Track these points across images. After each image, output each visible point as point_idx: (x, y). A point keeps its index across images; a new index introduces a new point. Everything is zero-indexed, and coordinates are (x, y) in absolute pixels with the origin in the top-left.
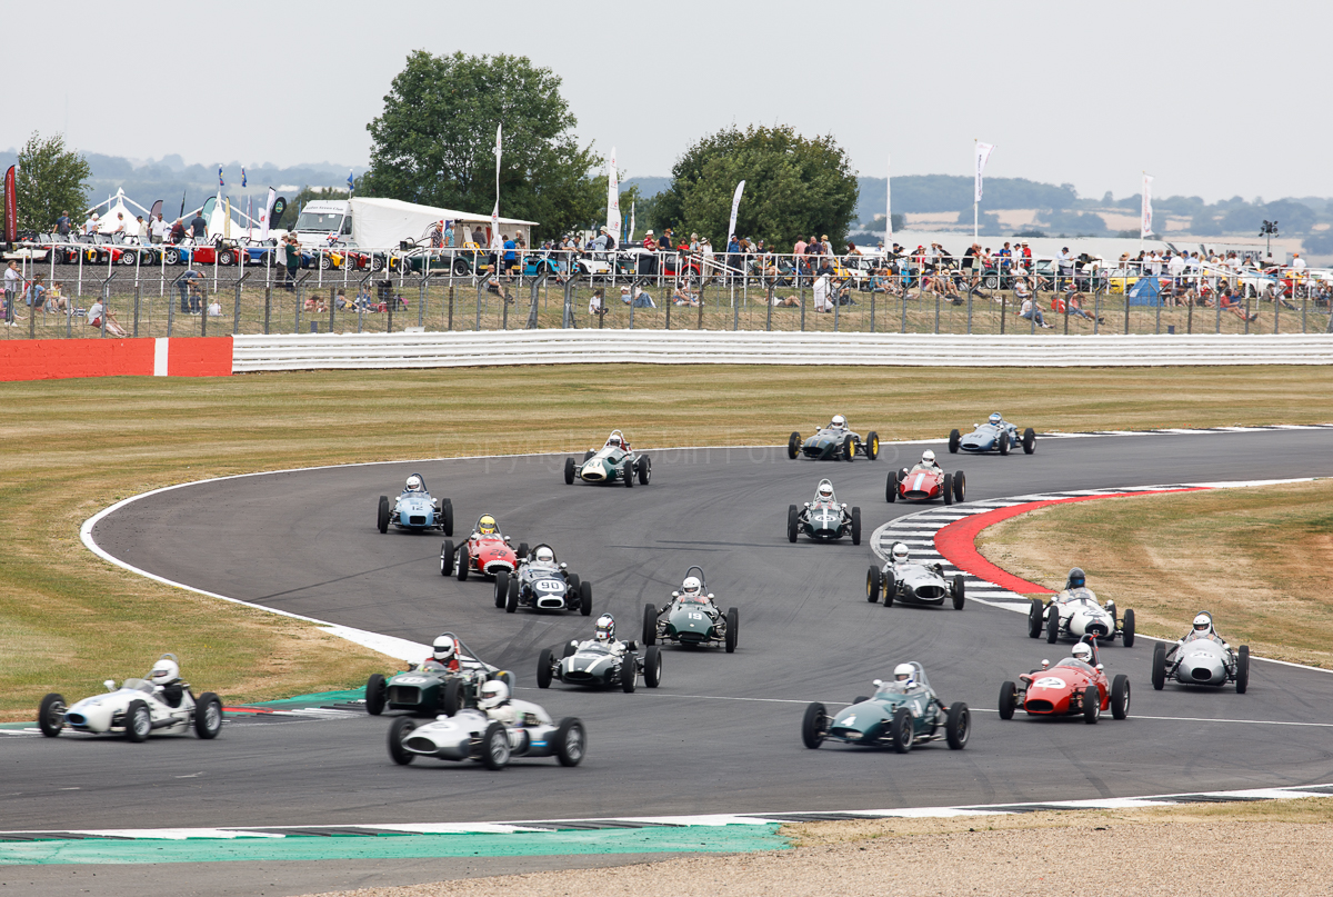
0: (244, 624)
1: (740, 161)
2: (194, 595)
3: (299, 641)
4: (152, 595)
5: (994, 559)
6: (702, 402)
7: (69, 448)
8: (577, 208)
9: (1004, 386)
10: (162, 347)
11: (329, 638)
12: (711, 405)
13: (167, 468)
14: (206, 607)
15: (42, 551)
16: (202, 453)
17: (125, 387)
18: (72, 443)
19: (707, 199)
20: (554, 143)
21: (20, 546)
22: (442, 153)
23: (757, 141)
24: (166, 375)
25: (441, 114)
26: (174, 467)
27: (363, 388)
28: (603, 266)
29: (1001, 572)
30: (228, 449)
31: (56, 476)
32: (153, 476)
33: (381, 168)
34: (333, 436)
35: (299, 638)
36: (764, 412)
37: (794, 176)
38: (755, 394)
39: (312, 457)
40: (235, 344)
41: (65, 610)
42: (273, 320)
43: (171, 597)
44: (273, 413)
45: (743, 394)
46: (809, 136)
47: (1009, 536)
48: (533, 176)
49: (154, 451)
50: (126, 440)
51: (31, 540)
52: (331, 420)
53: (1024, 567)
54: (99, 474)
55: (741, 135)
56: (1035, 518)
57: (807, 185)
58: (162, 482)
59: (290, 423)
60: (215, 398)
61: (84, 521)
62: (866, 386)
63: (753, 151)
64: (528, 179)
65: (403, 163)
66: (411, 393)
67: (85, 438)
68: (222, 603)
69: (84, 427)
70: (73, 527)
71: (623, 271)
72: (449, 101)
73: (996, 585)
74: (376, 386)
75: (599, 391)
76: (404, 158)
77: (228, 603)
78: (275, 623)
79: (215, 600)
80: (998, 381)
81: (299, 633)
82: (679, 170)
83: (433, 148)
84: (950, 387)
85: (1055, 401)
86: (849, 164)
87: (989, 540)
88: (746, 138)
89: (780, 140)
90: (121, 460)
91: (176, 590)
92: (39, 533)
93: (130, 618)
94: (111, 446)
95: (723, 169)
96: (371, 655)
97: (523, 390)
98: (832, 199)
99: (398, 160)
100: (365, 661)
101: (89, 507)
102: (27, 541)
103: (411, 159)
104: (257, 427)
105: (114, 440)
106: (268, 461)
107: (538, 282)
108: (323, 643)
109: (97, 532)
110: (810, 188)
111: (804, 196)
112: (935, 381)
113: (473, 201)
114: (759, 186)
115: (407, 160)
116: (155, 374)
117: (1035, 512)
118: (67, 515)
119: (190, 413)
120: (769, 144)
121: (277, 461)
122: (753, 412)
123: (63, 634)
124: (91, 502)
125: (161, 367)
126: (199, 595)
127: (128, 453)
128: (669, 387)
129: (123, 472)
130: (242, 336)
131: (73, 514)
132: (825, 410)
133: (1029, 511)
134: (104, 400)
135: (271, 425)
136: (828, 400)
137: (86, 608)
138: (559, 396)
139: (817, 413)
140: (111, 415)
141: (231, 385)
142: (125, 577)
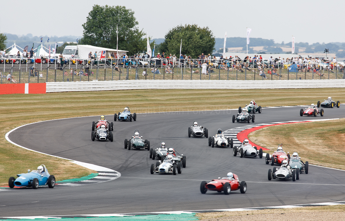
0: (50, 161)
1: (183, 34)
2: (36, 153)
3: (65, 165)
4: (25, 153)
5: (253, 141)
6: (173, 99)
8: (139, 47)
9: (255, 94)
10: (27, 86)
11: (73, 164)
12: (176, 100)
13: (29, 119)
14: (39, 156)
16: (38, 114)
17: (17, 97)
18: (3, 112)
19: (174, 44)
20: (133, 29)
22: (102, 32)
23: (188, 28)
24: (28, 93)
25: (102, 22)
26: (30, 118)
27: (81, 96)
28: (146, 63)
29: (255, 144)
30: (45, 113)
32: (25, 121)
33: (86, 37)
34: (73, 110)
35: (65, 164)
36: (190, 102)
37: (198, 38)
38: (188, 97)
39: (68, 115)
40: (47, 85)
41: (1, 157)
42: (57, 78)
43: (29, 154)
44: (57, 104)
45: (185, 97)
46: (202, 27)
47: (257, 135)
48: (127, 38)
49: (25, 114)
50: (17, 111)
52: (73, 105)
53: (261, 143)
55: (183, 27)
56: (264, 130)
57: (201, 40)
58: (27, 122)
59: (62, 106)
60: (41, 99)
61: (6, 133)
63: (186, 31)
64: (126, 39)
65: (92, 35)
66: (95, 98)
67: (6, 111)
68: (44, 155)
69: (6, 108)
70: (3, 135)
71: (152, 64)
72: (104, 18)
74: (85, 96)
75: (146, 97)
76: (92, 34)
77: (45, 155)
78: (58, 160)
79: (42, 154)
81: (65, 163)
82: (167, 36)
83: (100, 31)
85: (269, 98)
86: (213, 35)
87: (252, 136)
88: (185, 28)
89: (194, 28)
90: (16, 117)
91: (31, 152)
93: (19, 159)
94: (13, 113)
95: (178, 36)
96: (84, 169)
97: (125, 97)
98: (208, 44)
99: (90, 35)
100: (83, 170)
101: (7, 129)
104: (53, 107)
105: (14, 111)
106: (56, 116)
107: (128, 67)
108: (71, 166)
109: (9, 136)
110: (202, 41)
111: (200, 43)
113: (111, 46)
114: (188, 41)
115: (93, 35)
116: (25, 93)
117: (264, 128)
118: (1, 132)
119: (35, 104)
120: (191, 29)
122: (187, 102)
124: (8, 128)
125: (27, 91)
126: (37, 153)
127: (18, 115)
128: (164, 95)
129: (17, 120)
130: (48, 83)
131: (3, 131)
132: (207, 101)
133: (262, 128)
134: (11, 100)
135: (57, 106)
136: (208, 98)
137: (7, 156)
138: (134, 98)
139: (205, 102)
140: (13, 104)
141: (46, 96)
142: (17, 148)
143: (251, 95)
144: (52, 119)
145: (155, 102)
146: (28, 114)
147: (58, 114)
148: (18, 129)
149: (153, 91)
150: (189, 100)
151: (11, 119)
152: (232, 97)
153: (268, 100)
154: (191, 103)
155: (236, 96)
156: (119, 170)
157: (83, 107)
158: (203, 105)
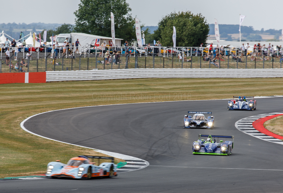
0: (74, 150)
2: (57, 142)
3: (90, 154)
4: (46, 142)
5: (270, 130)
6: (177, 88)
7: (9, 103)
8: (133, 35)
9: (258, 83)
10: (27, 75)
12: (180, 89)
13: (38, 108)
14: (62, 145)
15: (12, 131)
16: (46, 104)
17: (18, 86)
18: (9, 102)
20: (126, 16)
21: (6, 130)
22: (95, 20)
25: (94, 9)
26: (40, 108)
27: (83, 86)
29: (273, 134)
30: (52, 103)
31: (9, 110)
32: (35, 110)
33: (79, 24)
34: (80, 99)
37: (192, 25)
38: (191, 86)
39: (76, 105)
40: (47, 74)
41: (23, 146)
44: (62, 93)
45: (187, 86)
46: (195, 14)
47: (272, 123)
48: (120, 26)
49: (32, 104)
50: (24, 101)
51: (8, 128)
52: (78, 94)
53: (279, 132)
54: (21, 110)
56: (279, 119)
57: (195, 27)
58: (38, 112)
59: (67, 96)
60: (43, 89)
61: (20, 123)
62: (221, 84)
65: (84, 23)
66: (97, 87)
67: (13, 100)
68: (66, 144)
69: (11, 97)
70: (18, 124)
72: (97, 5)
73: (272, 137)
74: (87, 85)
75: (148, 86)
76: (85, 21)
78: (82, 149)
79: (63, 143)
80: (257, 82)
81: (89, 152)
82: (160, 24)
83: (93, 19)
84: (244, 83)
85: (274, 87)
86: (206, 21)
87: (268, 125)
88: (178, 15)
90: (24, 106)
91: (52, 141)
92: (9, 126)
93: (43, 148)
94: (20, 102)
97: (127, 86)
101: (21, 119)
102: (7, 128)
103: (86, 22)
104: (58, 97)
109: (25, 125)
112: (239, 82)
113: (104, 34)
114: (182, 28)
115: (85, 22)
116: (25, 83)
117: (278, 117)
118: (15, 121)
119: (39, 93)
120: (185, 16)
121: (68, 106)
122: (192, 91)
123: (25, 153)
125: (27, 81)
126: (59, 142)
127: (26, 104)
128: (167, 84)
129: (27, 109)
130: (48, 72)
131: (16, 121)
132: (211, 90)
133: (276, 117)
134: (14, 90)
135: (62, 96)
136: (211, 87)
137: (29, 146)
138: (137, 87)
139: (210, 91)
140: (18, 94)
141: (47, 85)
142: (37, 137)
143: (255, 84)
144: (62, 108)
145: (160, 91)
146: (36, 103)
147: (66, 104)
148: (31, 118)
149: (154, 80)
150: (193, 89)
151: (21, 109)
152: (236, 86)
153: (273, 89)
154: (196, 92)
155: (239, 85)
156: (146, 159)
157: (88, 96)
158: (209, 94)
